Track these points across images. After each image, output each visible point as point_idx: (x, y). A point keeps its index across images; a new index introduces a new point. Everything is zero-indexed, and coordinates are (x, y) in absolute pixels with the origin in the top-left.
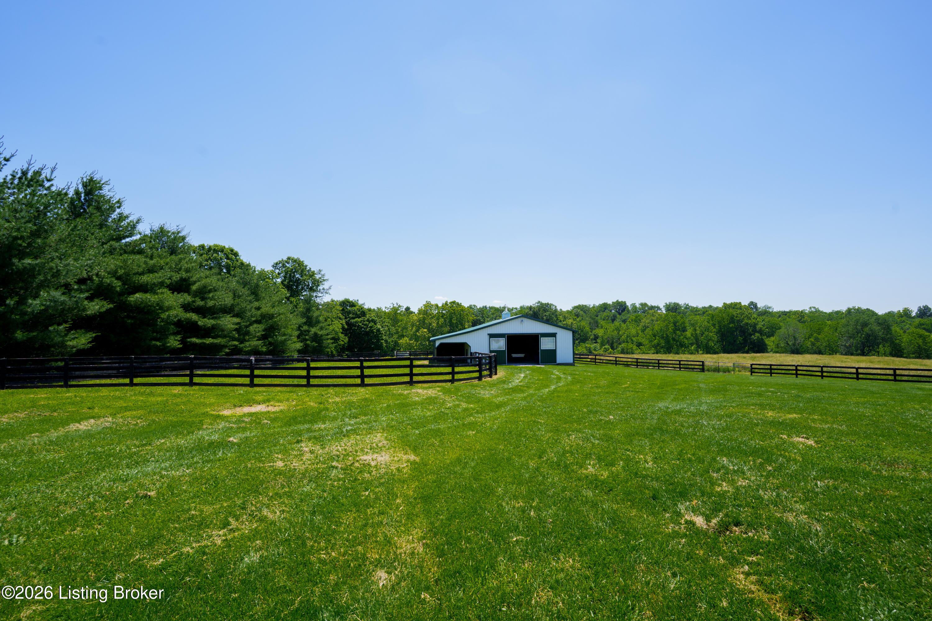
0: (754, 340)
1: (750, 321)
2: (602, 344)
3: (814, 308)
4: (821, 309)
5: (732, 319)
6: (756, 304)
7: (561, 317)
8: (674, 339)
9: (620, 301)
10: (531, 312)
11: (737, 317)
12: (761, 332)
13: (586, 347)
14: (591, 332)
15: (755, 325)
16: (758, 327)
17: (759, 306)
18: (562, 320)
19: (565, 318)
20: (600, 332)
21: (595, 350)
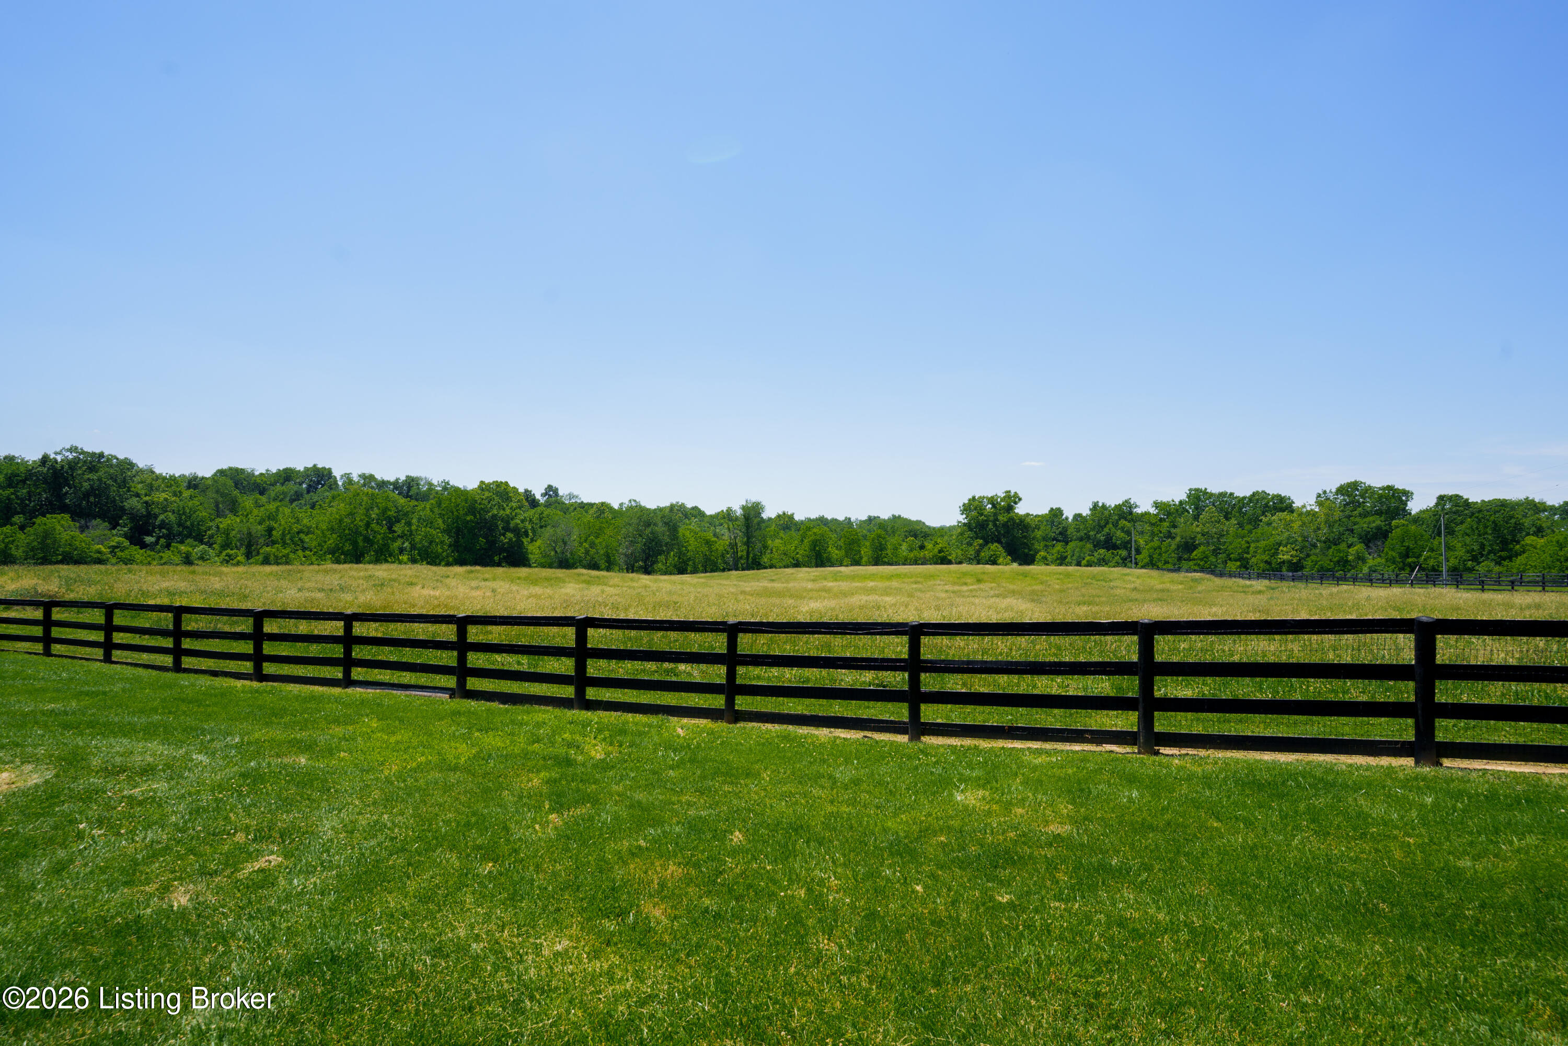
0: (504, 544)
1: (502, 512)
3: (635, 501)
4: (643, 504)
5: (472, 510)
6: (557, 489)
7: (140, 486)
8: (367, 539)
9: (320, 466)
11: (480, 504)
12: (516, 531)
14: (213, 520)
15: (507, 521)
16: (512, 524)
17: (561, 493)
18: (143, 492)
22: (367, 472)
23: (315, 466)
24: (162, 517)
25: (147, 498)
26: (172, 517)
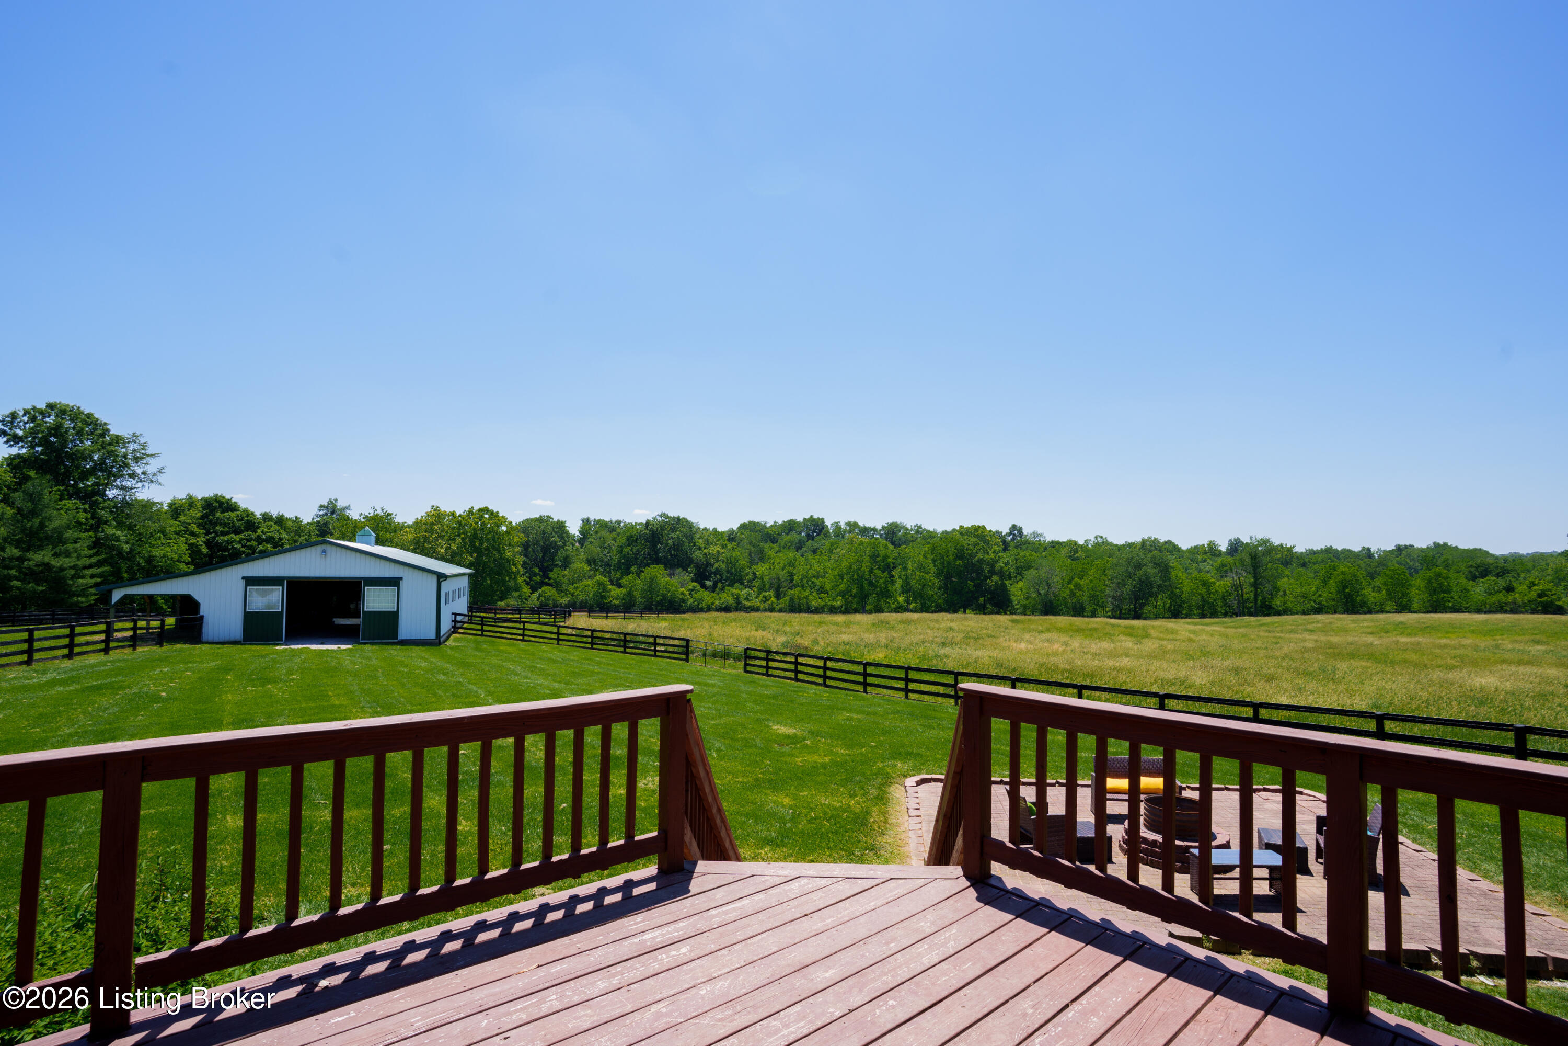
0: (991, 587)
1: (986, 556)
2: (762, 589)
3: (1101, 537)
4: (1110, 540)
5: (960, 554)
6: (1021, 528)
7: (701, 541)
8: (871, 583)
9: (815, 517)
10: (647, 532)
11: (967, 549)
12: (1001, 574)
13: (732, 595)
14: (750, 568)
15: (992, 564)
16: (997, 567)
17: (1025, 532)
18: (703, 546)
19: (708, 543)
20: (761, 569)
21: (747, 599)
22: (852, 520)
23: (812, 516)
24: (716, 565)
25: (706, 551)
26: (723, 566)
